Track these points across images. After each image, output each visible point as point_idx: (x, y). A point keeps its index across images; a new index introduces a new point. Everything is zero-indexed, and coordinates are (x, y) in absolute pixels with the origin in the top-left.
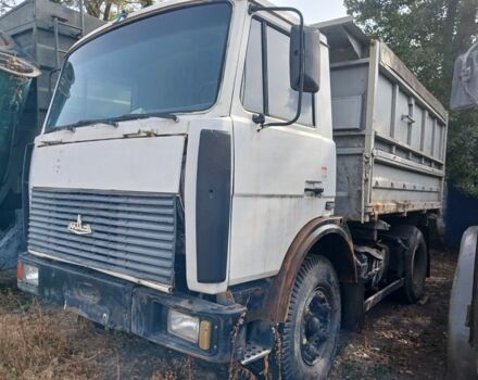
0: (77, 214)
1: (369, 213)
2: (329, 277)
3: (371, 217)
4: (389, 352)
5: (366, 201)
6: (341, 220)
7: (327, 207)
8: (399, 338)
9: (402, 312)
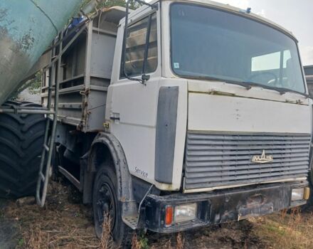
0: (262, 150)
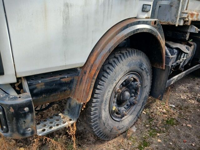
1: (184, 19)
2: (141, 65)
3: (185, 22)
4: (181, 109)
5: (183, 8)
6: (155, 22)
7: (144, 10)
8: (190, 99)
9: (196, 82)
